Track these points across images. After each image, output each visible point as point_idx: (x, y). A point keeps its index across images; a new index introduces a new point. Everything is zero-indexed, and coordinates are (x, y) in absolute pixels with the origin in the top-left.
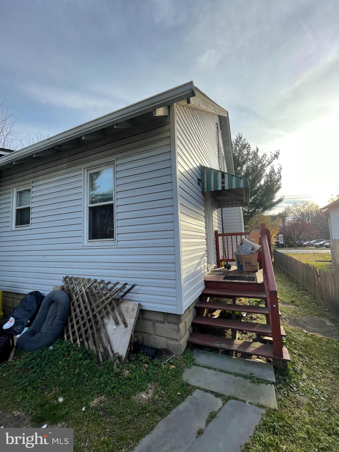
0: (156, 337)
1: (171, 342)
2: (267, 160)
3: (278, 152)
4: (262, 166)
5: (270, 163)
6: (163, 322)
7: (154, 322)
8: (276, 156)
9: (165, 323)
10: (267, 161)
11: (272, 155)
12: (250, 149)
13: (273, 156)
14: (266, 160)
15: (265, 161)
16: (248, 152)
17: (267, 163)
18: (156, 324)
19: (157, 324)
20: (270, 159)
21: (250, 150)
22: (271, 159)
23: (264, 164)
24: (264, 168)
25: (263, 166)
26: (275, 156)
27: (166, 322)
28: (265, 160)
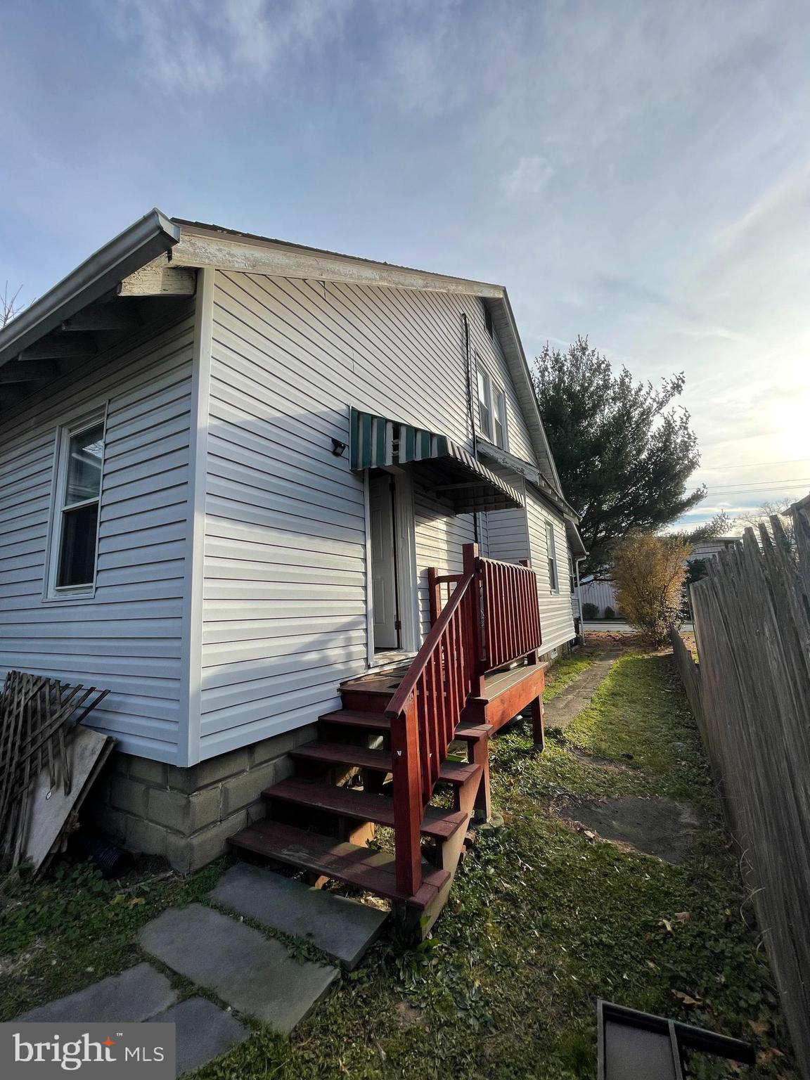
0: (150, 824)
1: (174, 840)
2: (653, 397)
3: (681, 376)
4: (642, 414)
5: (661, 404)
6: (162, 787)
7: (150, 786)
8: (677, 387)
9: (167, 789)
10: (654, 400)
11: (665, 384)
12: (609, 373)
13: (669, 388)
14: (651, 398)
15: (649, 401)
16: (606, 381)
17: (655, 405)
18: (150, 792)
19: (153, 792)
20: (661, 395)
21: (609, 375)
22: (664, 394)
23: (649, 408)
24: (648, 417)
25: (646, 414)
26: (673, 388)
27: (168, 787)
28: (649, 399)
